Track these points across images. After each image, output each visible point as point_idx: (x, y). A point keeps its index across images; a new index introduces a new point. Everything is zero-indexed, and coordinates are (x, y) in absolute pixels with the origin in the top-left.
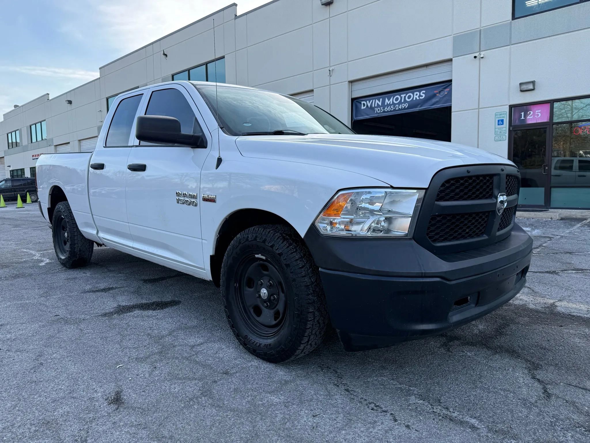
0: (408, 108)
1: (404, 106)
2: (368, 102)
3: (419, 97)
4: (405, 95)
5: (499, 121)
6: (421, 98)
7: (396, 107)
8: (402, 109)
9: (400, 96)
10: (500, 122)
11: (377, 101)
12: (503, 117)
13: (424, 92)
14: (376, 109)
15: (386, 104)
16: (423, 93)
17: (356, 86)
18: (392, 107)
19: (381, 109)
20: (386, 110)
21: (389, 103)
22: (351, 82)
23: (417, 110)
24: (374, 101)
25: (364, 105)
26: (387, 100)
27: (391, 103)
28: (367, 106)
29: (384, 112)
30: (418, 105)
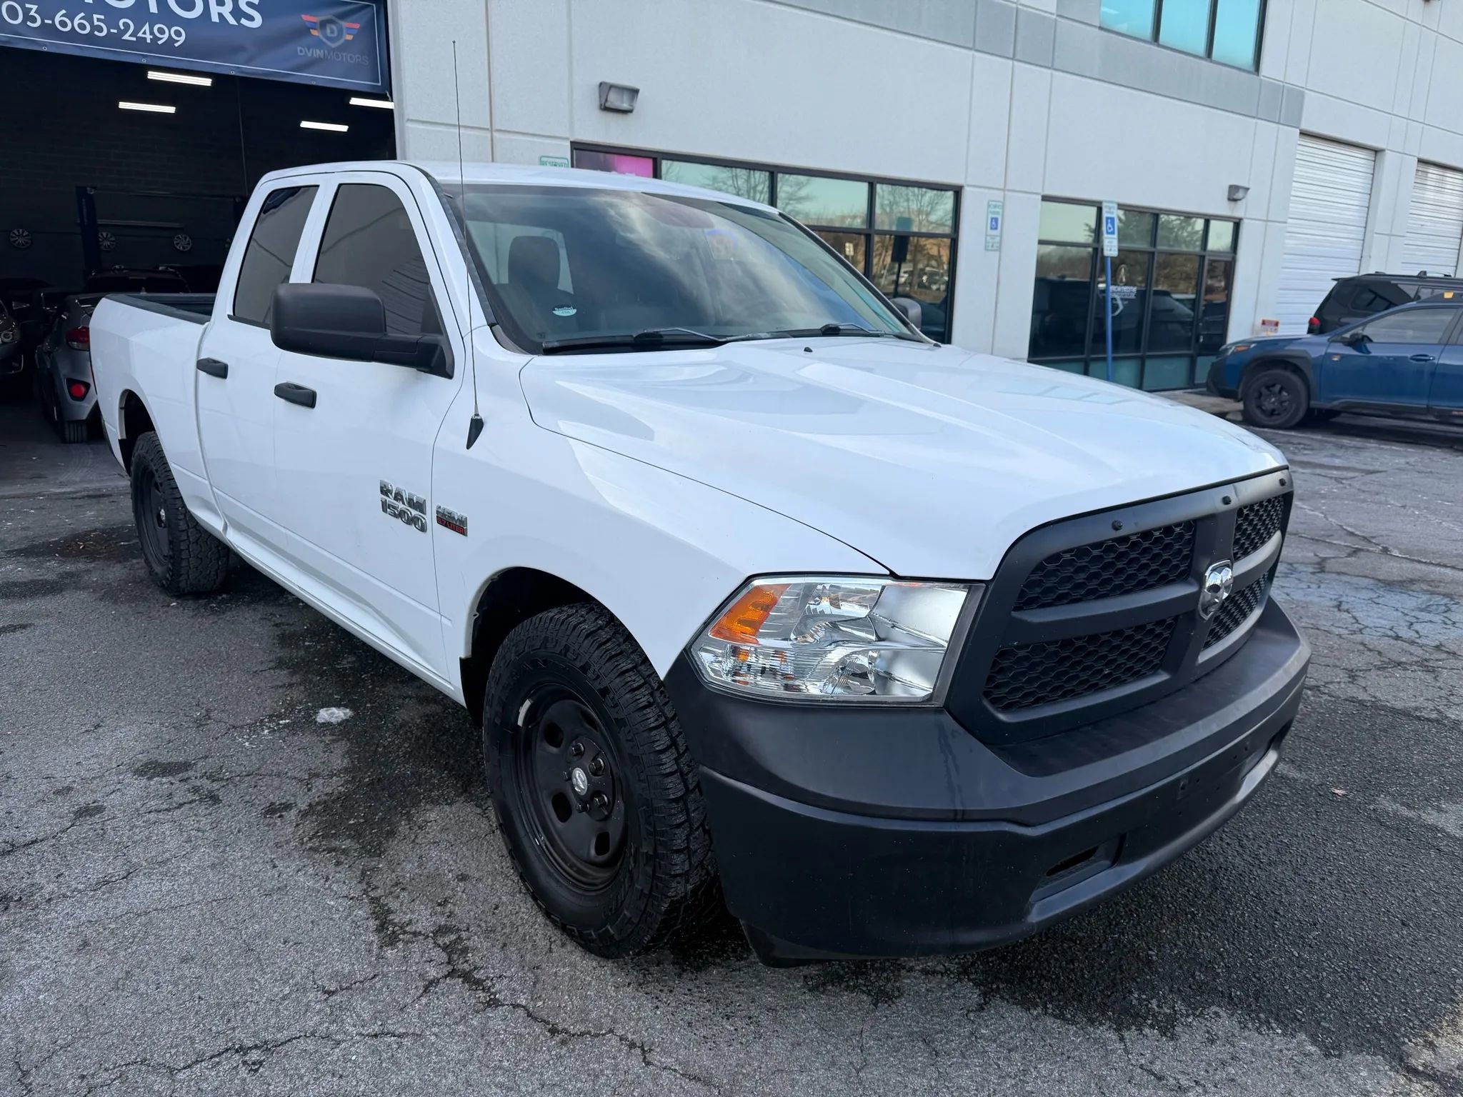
0: (192, 50)
1: (166, 37)
6: (243, 21)
7: (121, 26)
8: (156, 47)
18: (96, 23)
20: (63, 24)
29: (51, 31)
30: (238, 50)
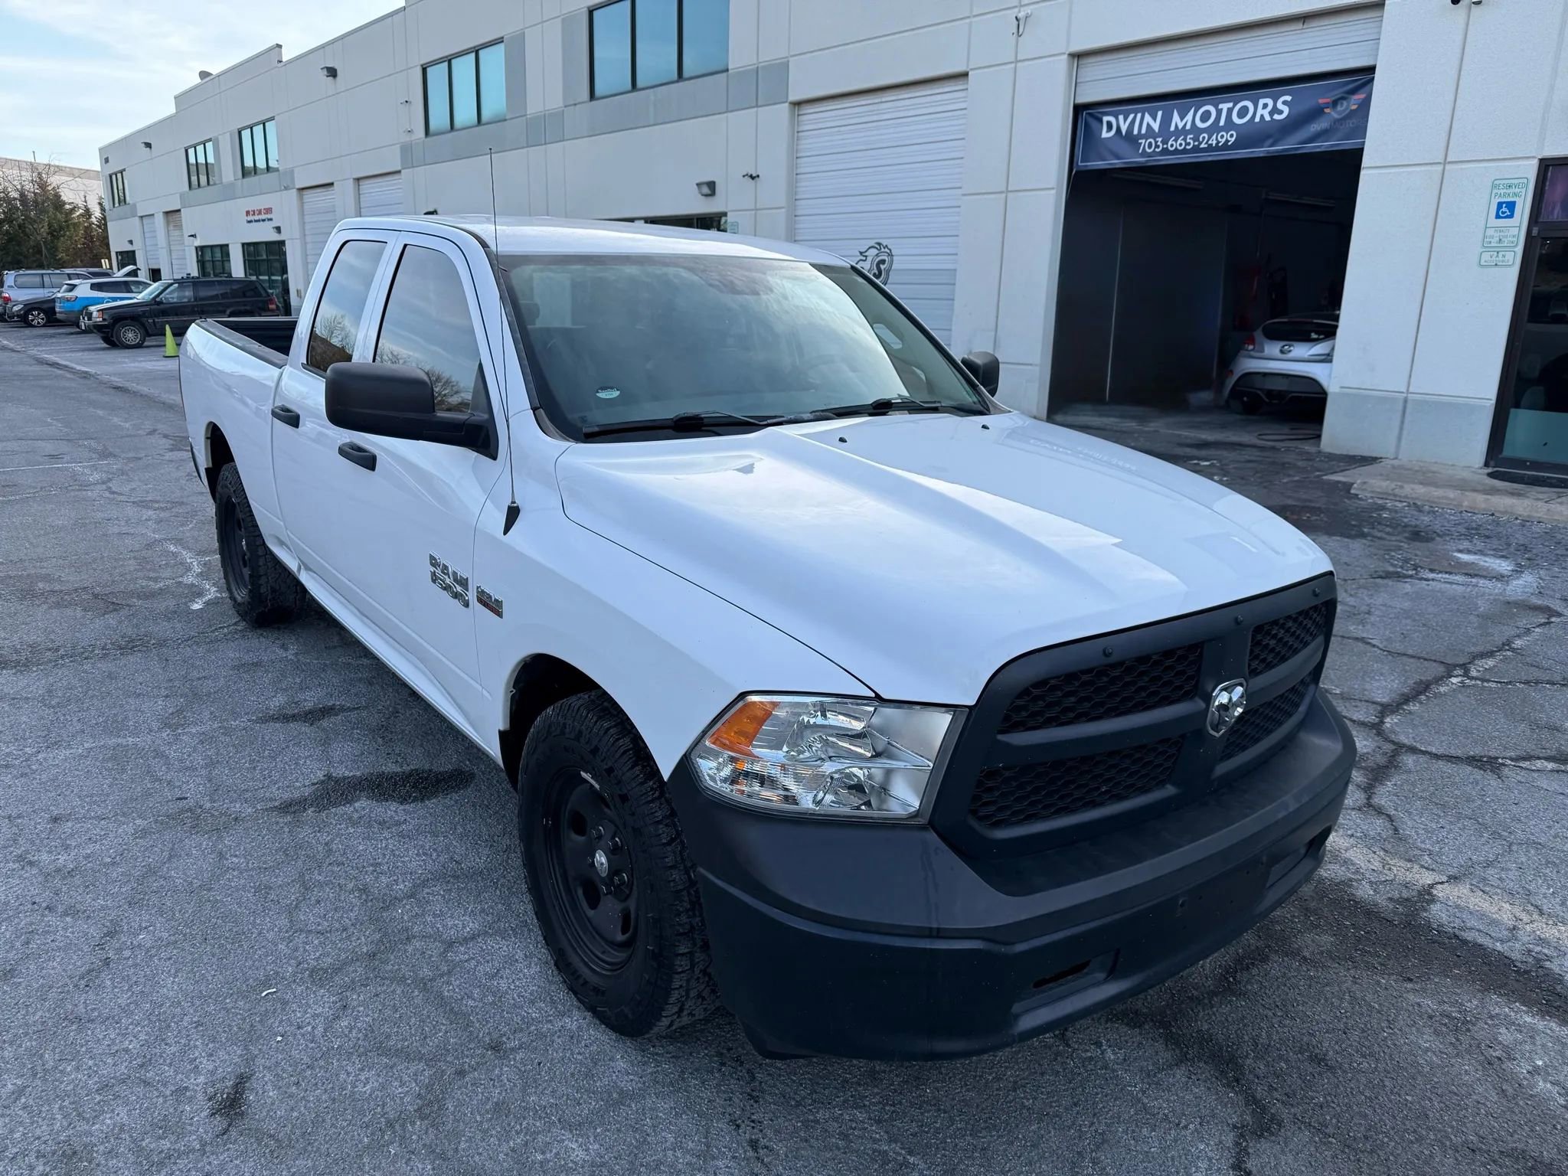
0: (1235, 146)
1: (1224, 140)
2: (1121, 118)
3: (1271, 113)
4: (1230, 105)
5: (1500, 205)
6: (1276, 117)
7: (1201, 139)
8: (1217, 148)
9: (1216, 107)
10: (1504, 209)
11: (1148, 118)
12: (1515, 194)
13: (1288, 98)
14: (1143, 141)
15: (1172, 128)
16: (1285, 103)
17: (1093, 69)
18: (1188, 141)
19: (1156, 142)
20: (1172, 146)
21: (1180, 126)
22: (1078, 56)
23: (1262, 155)
24: (1139, 116)
25: (1110, 126)
26: (1176, 117)
27: (1188, 127)
28: (1119, 130)
29: (1165, 152)
30: (1269, 137)
